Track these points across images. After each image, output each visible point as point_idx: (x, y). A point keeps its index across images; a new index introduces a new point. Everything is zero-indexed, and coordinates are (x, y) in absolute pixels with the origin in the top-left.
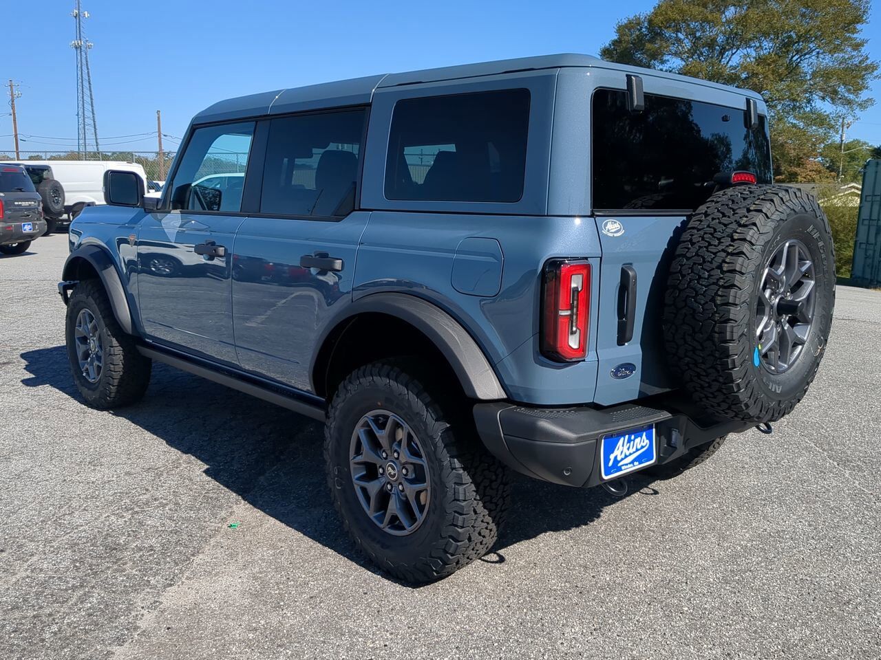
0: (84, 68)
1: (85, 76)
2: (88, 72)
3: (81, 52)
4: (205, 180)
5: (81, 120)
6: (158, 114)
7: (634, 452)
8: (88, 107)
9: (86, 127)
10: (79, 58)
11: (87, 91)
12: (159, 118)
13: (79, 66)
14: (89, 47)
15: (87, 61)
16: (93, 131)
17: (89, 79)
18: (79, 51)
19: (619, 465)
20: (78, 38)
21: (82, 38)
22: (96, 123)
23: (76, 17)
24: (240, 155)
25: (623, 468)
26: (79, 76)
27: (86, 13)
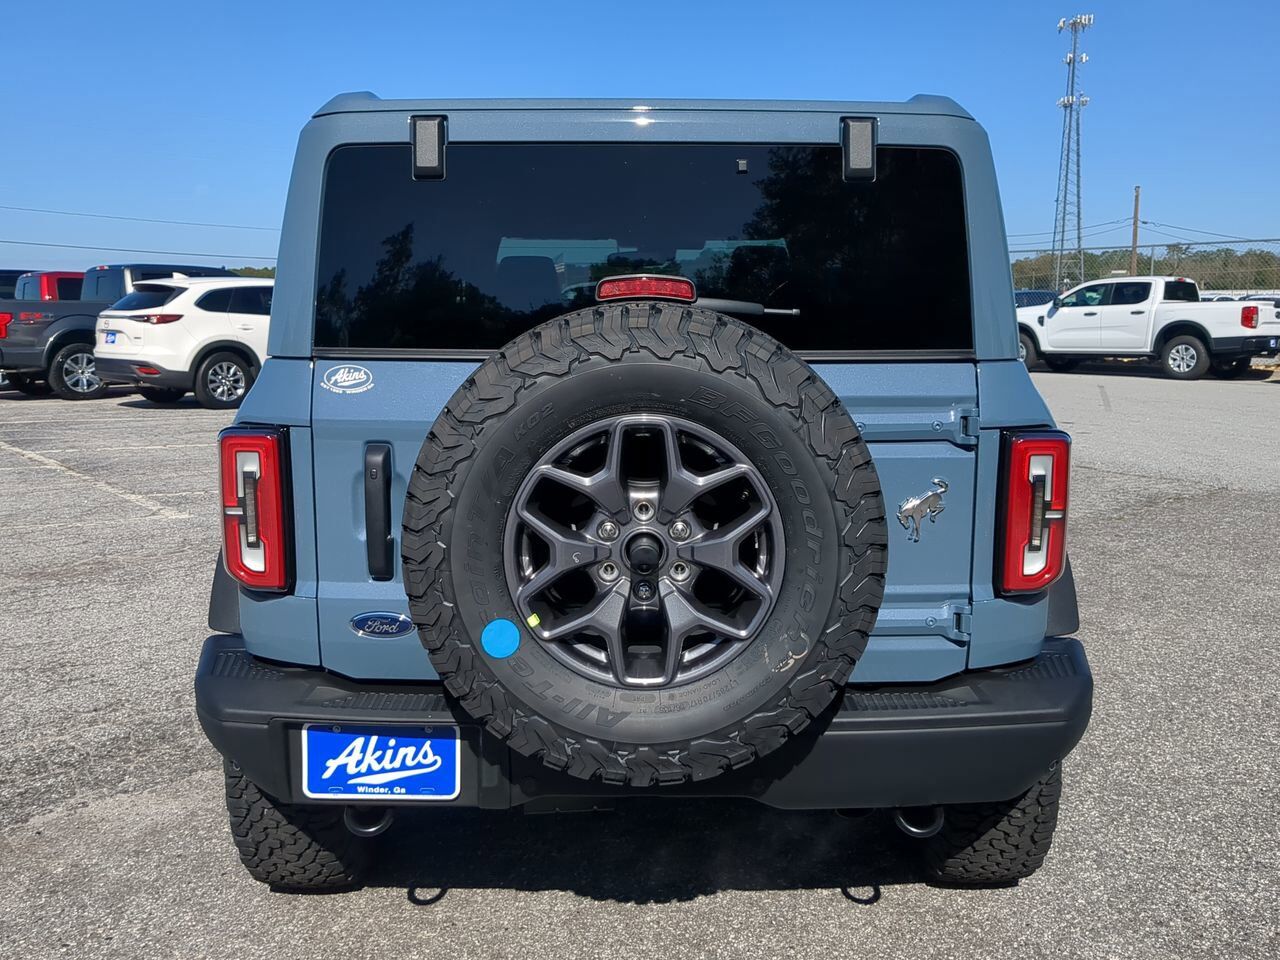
0: (1073, 134)
1: (1073, 146)
2: (1078, 139)
3: (1071, 111)
4: (1085, 288)
5: (1061, 208)
6: (1137, 192)
7: (393, 770)
8: (1072, 188)
9: (1067, 217)
10: (1068, 120)
11: (1073, 167)
12: (1137, 197)
13: (1067, 131)
14: (1084, 104)
15: (1078, 124)
16: (1076, 222)
17: (1078, 149)
18: (1068, 111)
19: (351, 782)
20: (1070, 93)
21: (1074, 92)
22: (1082, 211)
23: (1069, 64)
24: (1157, 248)
25: (360, 789)
26: (1065, 146)
27: (1084, 55)
